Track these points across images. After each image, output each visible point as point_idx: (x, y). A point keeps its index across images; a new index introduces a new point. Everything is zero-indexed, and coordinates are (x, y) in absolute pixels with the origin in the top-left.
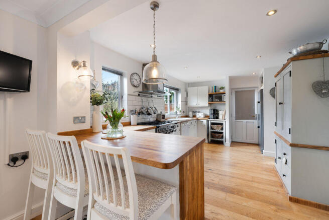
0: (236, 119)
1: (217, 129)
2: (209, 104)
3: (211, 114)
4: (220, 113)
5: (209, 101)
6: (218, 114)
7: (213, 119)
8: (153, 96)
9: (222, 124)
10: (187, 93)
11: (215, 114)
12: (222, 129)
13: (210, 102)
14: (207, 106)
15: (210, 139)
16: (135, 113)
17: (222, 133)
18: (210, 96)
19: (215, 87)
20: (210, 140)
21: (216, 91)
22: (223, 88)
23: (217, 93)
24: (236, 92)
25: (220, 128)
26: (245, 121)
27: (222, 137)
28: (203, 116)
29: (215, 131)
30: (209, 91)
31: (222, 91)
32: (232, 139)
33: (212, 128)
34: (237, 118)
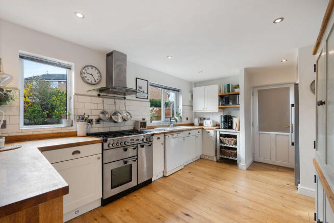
0: (259, 130)
1: (229, 143)
2: (220, 108)
3: (222, 122)
4: (235, 121)
5: (219, 105)
6: (232, 122)
7: (224, 128)
8: (127, 97)
9: (235, 137)
10: (192, 96)
11: (228, 121)
12: (236, 143)
13: (221, 106)
14: (218, 111)
15: (219, 156)
16: (83, 119)
17: (236, 149)
18: (221, 97)
19: (228, 85)
20: (218, 158)
21: (229, 91)
22: (238, 87)
23: (231, 93)
24: (259, 91)
25: (233, 142)
26: (274, 133)
27: (236, 155)
28: (211, 125)
29: (225, 145)
30: (220, 91)
31: (236, 90)
32: (254, 157)
33: (221, 142)
34: (262, 128)
